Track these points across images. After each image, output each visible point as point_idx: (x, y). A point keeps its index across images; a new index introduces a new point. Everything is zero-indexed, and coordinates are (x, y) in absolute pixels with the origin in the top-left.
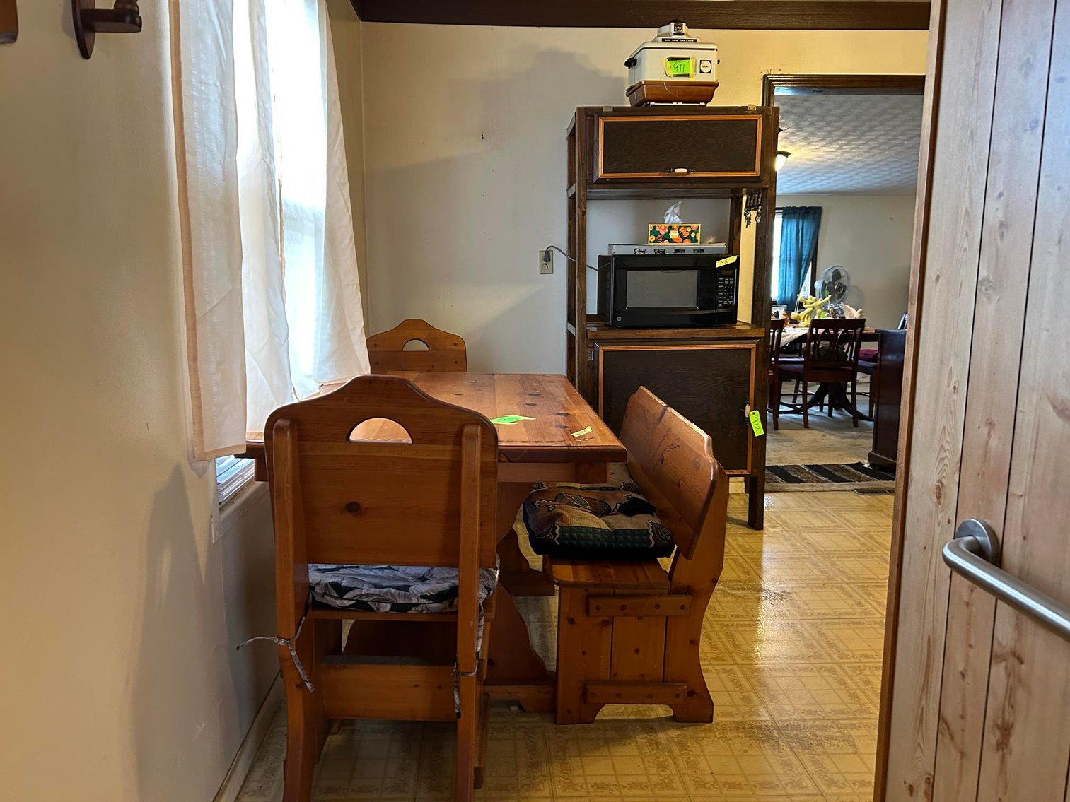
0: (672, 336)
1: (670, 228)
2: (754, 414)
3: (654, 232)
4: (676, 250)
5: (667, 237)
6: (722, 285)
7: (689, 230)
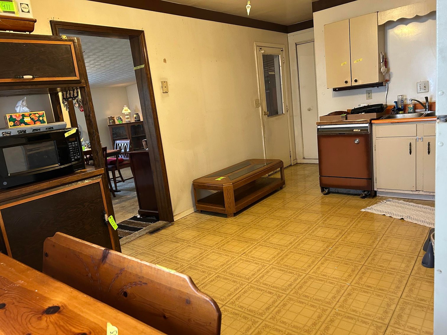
0: (49, 186)
1: (23, 116)
2: (110, 218)
3: (11, 119)
4: (34, 130)
5: (22, 122)
6: (71, 147)
7: (37, 115)
